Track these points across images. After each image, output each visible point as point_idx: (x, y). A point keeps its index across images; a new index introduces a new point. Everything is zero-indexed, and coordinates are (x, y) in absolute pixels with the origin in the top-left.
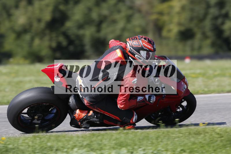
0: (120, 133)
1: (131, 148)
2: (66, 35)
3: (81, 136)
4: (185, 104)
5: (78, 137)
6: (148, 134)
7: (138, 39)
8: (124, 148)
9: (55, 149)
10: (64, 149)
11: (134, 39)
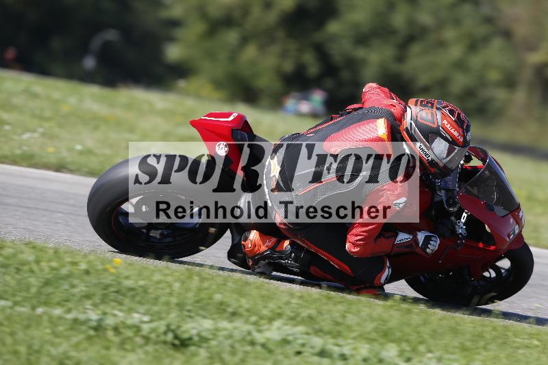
0: (391, 306)
1: (408, 348)
2: (321, 52)
3: (299, 294)
4: (505, 264)
5: (292, 295)
6: (458, 324)
7: (435, 108)
8: (393, 345)
9: (230, 310)
10: (250, 316)
11: (425, 106)
